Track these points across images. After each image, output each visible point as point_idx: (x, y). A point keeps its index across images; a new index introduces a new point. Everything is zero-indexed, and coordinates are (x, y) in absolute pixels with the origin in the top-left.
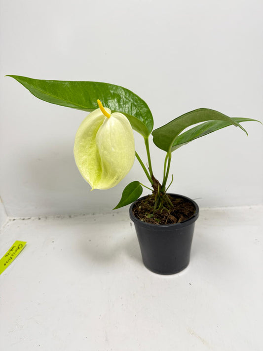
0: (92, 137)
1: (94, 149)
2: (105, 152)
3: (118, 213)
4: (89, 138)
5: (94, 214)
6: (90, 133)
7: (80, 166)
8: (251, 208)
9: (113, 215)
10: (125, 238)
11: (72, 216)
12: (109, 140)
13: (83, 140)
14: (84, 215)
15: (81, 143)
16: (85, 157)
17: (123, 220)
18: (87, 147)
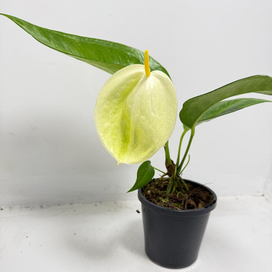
0: (119, 99)
1: (118, 115)
2: (143, 117)
3: (101, 203)
4: (115, 101)
5: (72, 204)
6: (118, 94)
7: (101, 134)
8: (236, 199)
9: (96, 205)
10: (117, 231)
11: (44, 206)
12: (149, 102)
13: (108, 102)
14: (59, 205)
15: (104, 106)
16: (107, 124)
17: (109, 211)
18: (111, 111)
